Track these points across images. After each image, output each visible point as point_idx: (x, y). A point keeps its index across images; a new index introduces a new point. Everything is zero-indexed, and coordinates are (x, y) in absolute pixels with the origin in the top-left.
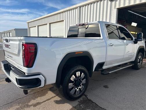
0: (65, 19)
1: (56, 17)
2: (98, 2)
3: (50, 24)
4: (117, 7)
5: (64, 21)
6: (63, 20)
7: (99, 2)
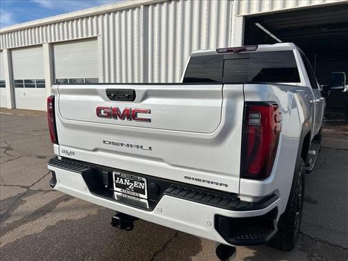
0: (100, 33)
1: (72, 29)
2: (162, 3)
3: (52, 45)
4: (244, 13)
5: (100, 39)
6: (95, 35)
7: (165, 4)
